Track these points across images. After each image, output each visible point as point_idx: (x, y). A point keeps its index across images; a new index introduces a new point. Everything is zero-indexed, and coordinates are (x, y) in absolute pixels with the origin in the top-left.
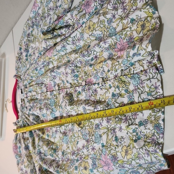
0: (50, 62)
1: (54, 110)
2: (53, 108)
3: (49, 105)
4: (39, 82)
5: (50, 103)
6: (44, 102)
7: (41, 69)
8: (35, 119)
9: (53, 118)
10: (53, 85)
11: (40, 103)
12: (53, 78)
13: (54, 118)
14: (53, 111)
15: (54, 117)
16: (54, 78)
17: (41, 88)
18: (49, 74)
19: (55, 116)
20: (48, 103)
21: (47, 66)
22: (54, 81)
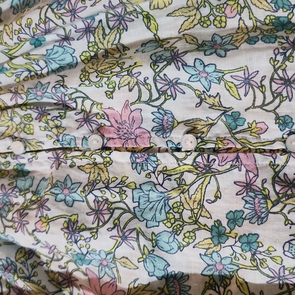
0: (131, 13)
1: (161, 243)
2: (156, 230)
3: (129, 216)
4: (45, 100)
5: (132, 205)
6: (91, 198)
7: (67, 38)
8: (19, 265)
9: (154, 279)
10: (148, 125)
11: (61, 197)
12: (162, 93)
13: (160, 279)
14: (156, 244)
15: (160, 274)
16: (164, 93)
17: (57, 127)
18: (146, 72)
19: (170, 270)
20: (122, 205)
21: (107, 31)
22: (159, 107)
